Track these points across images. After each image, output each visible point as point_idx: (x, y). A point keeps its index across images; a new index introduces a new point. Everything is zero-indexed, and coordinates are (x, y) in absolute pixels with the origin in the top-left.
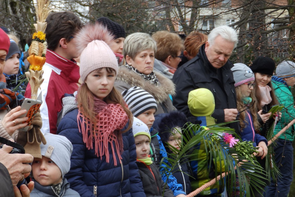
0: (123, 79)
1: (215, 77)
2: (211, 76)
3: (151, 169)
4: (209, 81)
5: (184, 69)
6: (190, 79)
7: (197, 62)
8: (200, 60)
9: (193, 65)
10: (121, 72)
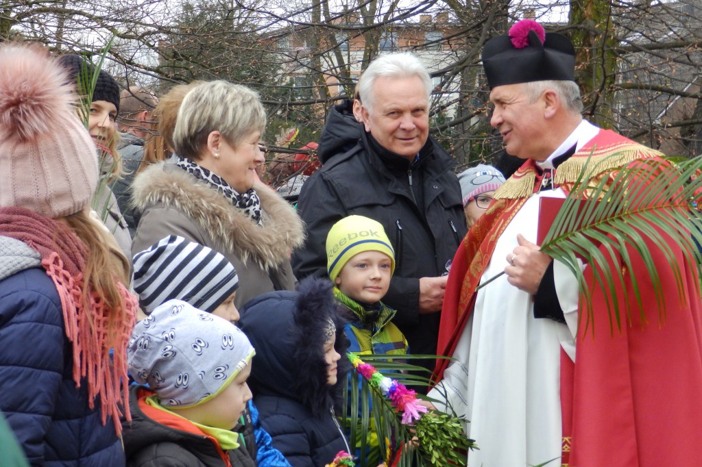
0: (177, 203)
1: (401, 191)
2: (391, 190)
3: (231, 463)
4: (385, 202)
5: (321, 176)
6: (334, 200)
7: (356, 157)
8: (363, 154)
9: (345, 164)
10: (172, 183)
